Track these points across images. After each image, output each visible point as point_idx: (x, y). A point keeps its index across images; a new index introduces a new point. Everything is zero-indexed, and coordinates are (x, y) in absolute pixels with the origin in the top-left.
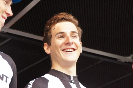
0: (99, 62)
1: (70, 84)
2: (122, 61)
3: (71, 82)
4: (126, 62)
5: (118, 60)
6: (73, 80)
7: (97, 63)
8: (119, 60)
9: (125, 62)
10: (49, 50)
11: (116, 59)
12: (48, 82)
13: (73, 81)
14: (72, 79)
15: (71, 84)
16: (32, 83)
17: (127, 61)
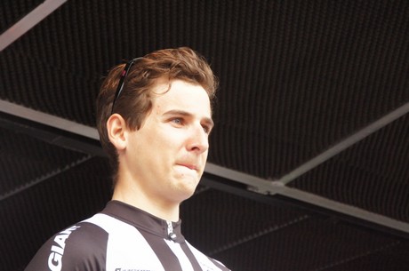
1: (168, 242)
2: (259, 192)
3: (170, 238)
4: (269, 195)
5: (250, 189)
6: (174, 232)
8: (252, 187)
9: (266, 194)
11: (243, 186)
12: (107, 239)
13: (174, 236)
14: (170, 230)
15: (170, 244)
16: (64, 240)
17: (273, 193)
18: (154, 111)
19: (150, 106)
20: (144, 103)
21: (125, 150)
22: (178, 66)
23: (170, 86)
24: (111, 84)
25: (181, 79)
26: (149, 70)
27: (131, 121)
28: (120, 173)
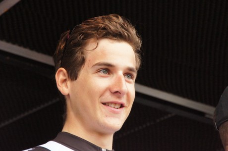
0: (166, 117)
5: (207, 116)
7: (162, 119)
10: (67, 88)
18: (86, 64)
19: (83, 60)
20: (80, 59)
21: (69, 95)
22: (104, 29)
23: (98, 44)
24: (61, 46)
25: (107, 38)
26: (83, 34)
27: (71, 73)
28: (68, 113)
